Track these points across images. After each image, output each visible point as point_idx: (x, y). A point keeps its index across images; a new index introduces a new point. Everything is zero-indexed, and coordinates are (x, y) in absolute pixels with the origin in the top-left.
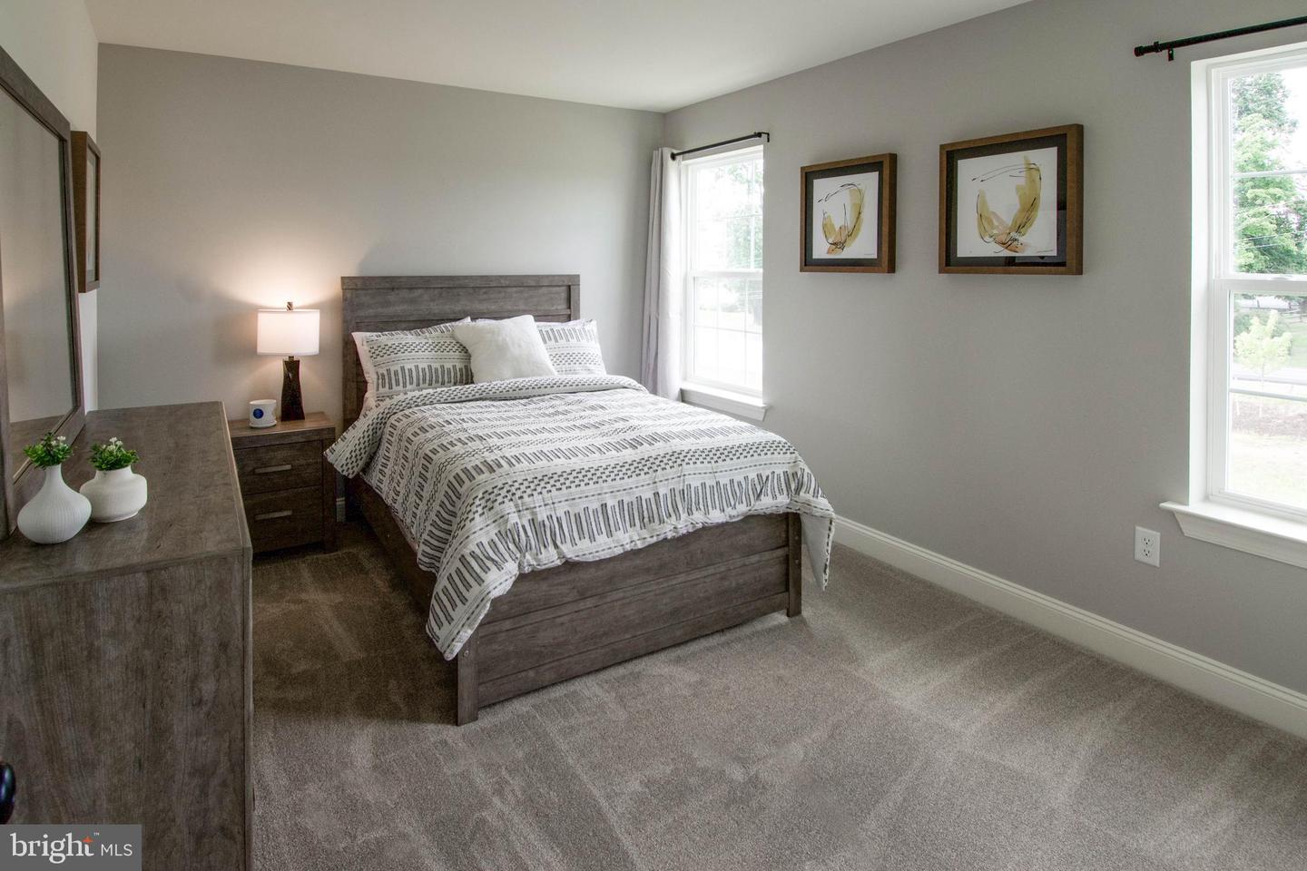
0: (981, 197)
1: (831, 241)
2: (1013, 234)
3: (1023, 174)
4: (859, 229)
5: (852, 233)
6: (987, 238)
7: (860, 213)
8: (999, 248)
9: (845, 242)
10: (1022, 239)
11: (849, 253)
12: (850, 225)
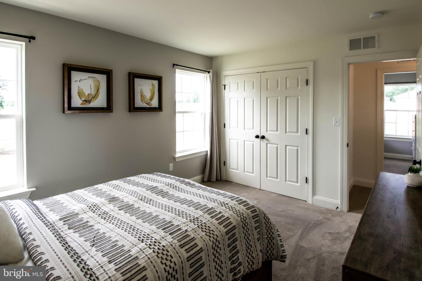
0: (141, 90)
1: (83, 99)
2: (149, 101)
3: (151, 86)
4: (98, 96)
5: (95, 97)
6: (143, 102)
7: (98, 89)
8: (146, 105)
9: (91, 100)
10: (151, 103)
11: (92, 105)
12: (93, 93)
